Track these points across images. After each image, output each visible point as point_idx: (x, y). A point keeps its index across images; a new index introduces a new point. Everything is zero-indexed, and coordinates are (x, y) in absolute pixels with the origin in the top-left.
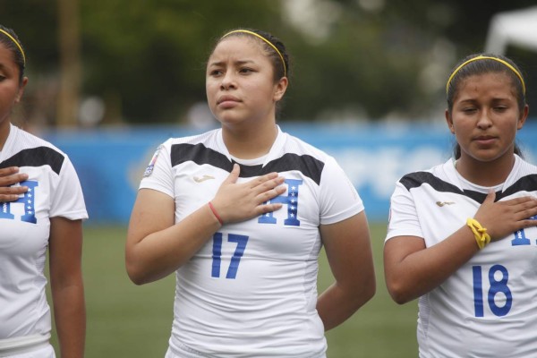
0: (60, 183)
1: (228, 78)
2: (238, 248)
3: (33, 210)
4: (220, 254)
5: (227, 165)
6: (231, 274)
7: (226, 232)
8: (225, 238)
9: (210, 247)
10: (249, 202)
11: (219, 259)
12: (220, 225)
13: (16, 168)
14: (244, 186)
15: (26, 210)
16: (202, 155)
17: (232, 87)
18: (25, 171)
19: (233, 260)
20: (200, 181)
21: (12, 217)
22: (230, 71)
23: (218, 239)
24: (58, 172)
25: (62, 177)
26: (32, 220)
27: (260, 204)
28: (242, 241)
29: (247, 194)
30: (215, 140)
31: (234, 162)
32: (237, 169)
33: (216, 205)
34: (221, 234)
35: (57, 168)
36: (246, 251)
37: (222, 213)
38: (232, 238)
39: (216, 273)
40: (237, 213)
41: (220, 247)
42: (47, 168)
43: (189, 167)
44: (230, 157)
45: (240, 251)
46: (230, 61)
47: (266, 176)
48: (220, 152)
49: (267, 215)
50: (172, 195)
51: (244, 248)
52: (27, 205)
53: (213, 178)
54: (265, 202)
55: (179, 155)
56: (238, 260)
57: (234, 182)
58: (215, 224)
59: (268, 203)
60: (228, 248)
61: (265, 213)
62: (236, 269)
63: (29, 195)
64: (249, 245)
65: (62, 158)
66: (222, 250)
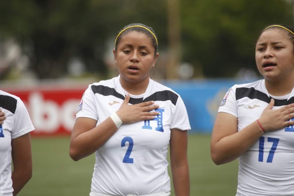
0: (176, 110)
1: (268, 52)
2: (273, 145)
3: (162, 124)
4: (263, 148)
5: (267, 99)
6: (270, 160)
7: (266, 136)
8: (266, 140)
9: (258, 145)
10: (280, 120)
11: (263, 152)
12: (263, 132)
13: (153, 102)
14: (277, 111)
15: (158, 125)
16: (253, 94)
17: (270, 57)
18: (157, 103)
19: (270, 152)
20: (252, 108)
21: (151, 128)
22: (269, 48)
23: (262, 140)
24: (175, 104)
25: (177, 107)
26: (162, 130)
27: (286, 121)
28: (276, 141)
29: (278, 116)
30: (260, 85)
31: (271, 98)
32: (272, 101)
33: (261, 122)
34: (264, 138)
35: (174, 102)
36: (278, 147)
37: (264, 126)
38: (270, 140)
39: (261, 159)
40: (272, 126)
41: (263, 145)
42: (169, 102)
43: (246, 101)
44: (269, 95)
45: (274, 147)
46: (269, 42)
47: (289, 105)
48: (263, 92)
49: (290, 127)
50: (236, 116)
51: (277, 145)
52: (158, 122)
53: (259, 106)
54: (289, 120)
55: (240, 94)
56: (274, 152)
57: (271, 109)
58: (261, 132)
59: (291, 120)
60: (268, 146)
61: (288, 126)
62: (272, 157)
63: (160, 117)
64: (279, 143)
65: (178, 97)
66: (264, 146)
